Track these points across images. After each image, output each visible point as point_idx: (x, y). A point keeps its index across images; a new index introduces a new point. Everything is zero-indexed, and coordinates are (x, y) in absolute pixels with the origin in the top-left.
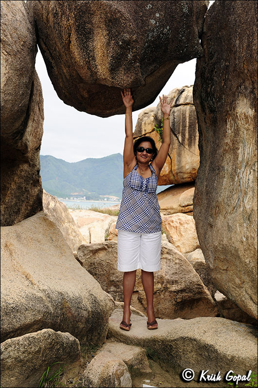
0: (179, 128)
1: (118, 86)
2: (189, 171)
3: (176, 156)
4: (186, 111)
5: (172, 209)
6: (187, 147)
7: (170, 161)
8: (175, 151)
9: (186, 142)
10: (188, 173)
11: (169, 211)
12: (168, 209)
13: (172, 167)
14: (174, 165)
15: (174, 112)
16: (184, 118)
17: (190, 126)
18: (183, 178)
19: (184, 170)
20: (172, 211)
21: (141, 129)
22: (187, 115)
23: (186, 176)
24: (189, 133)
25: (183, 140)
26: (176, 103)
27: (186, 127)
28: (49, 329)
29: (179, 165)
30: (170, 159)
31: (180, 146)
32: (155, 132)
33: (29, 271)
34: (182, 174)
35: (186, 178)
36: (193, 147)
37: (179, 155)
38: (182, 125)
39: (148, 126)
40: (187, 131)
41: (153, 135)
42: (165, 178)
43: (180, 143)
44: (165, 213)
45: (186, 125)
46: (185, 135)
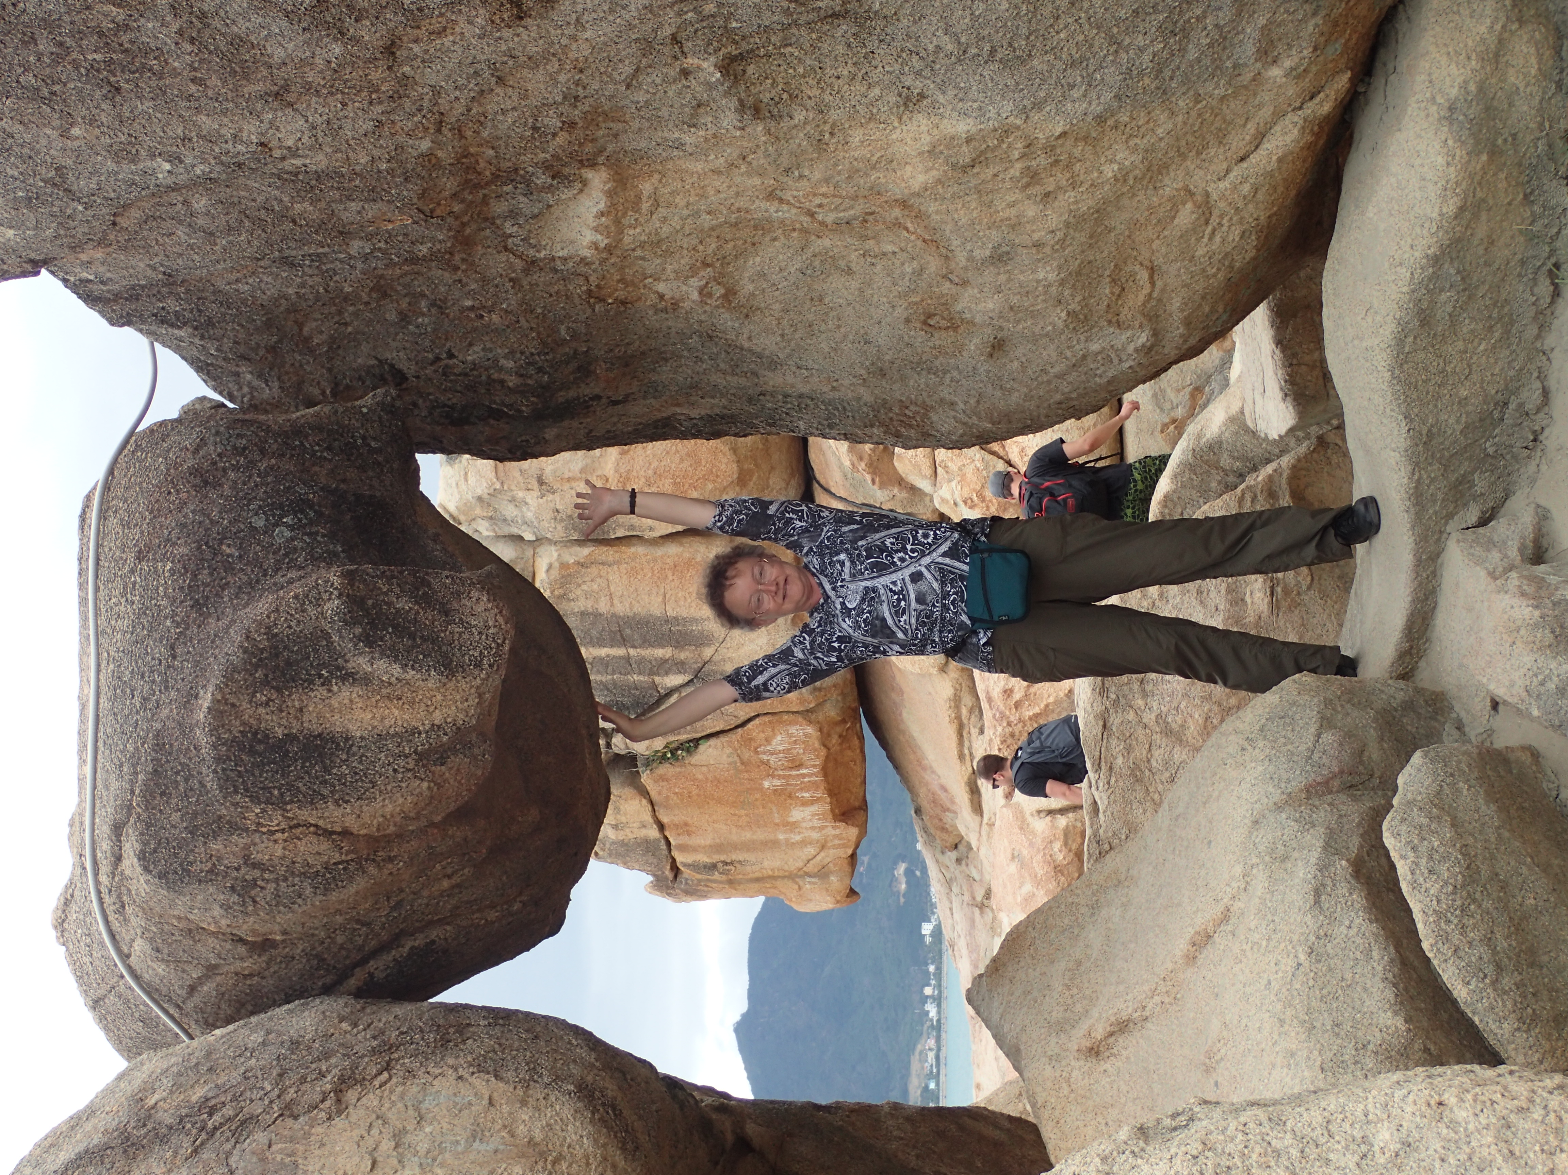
0: (635, 685)
1: (507, 647)
6: (708, 652)
7: (767, 719)
9: (686, 655)
11: (964, 711)
12: (958, 717)
13: (788, 712)
17: (624, 642)
20: (967, 700)
24: (652, 646)
25: (678, 667)
27: (628, 659)
28: (1384, 828)
30: (757, 721)
33: (1181, 946)
38: (620, 673)
39: (625, 814)
40: (646, 653)
41: (665, 791)
42: (834, 741)
43: (691, 681)
44: (974, 731)
45: (620, 658)
46: (663, 661)
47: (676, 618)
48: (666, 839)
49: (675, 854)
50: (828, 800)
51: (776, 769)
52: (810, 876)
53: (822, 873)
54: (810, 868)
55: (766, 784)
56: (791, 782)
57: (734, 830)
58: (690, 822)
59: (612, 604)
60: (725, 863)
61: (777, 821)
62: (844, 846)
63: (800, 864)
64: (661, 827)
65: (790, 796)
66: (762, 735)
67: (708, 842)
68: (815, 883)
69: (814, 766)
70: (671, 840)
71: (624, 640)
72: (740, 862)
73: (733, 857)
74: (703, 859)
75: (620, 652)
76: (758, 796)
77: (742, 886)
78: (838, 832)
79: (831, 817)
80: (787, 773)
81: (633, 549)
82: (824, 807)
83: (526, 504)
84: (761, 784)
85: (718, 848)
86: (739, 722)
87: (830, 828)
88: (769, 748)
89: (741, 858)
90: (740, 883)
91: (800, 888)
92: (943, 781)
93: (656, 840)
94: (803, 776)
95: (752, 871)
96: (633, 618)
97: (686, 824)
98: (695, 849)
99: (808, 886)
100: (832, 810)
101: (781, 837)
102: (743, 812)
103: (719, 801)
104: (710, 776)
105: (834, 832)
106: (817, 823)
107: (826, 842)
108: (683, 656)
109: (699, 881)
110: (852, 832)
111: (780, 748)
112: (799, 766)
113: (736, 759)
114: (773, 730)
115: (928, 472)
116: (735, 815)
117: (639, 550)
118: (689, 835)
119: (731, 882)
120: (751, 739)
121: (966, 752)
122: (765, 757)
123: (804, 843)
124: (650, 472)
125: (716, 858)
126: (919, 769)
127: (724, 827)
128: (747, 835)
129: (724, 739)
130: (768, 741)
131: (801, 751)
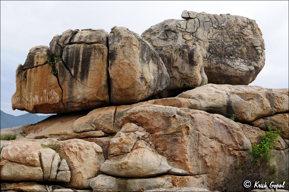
0: (72, 63)
2: (80, 101)
3: (67, 87)
4: (80, 48)
5: (66, 134)
6: (79, 79)
7: (61, 91)
8: (66, 83)
9: (79, 75)
10: (78, 103)
11: (63, 136)
13: (62, 96)
14: (65, 95)
15: (68, 49)
16: (78, 55)
17: (83, 62)
18: (73, 107)
19: (75, 100)
20: (66, 137)
21: (33, 61)
22: (81, 52)
23: (76, 105)
24: (82, 67)
25: (76, 73)
26: (70, 41)
27: (79, 62)
29: (69, 95)
30: (61, 89)
31: (71, 78)
32: (47, 65)
34: (72, 104)
35: (75, 107)
36: (85, 81)
37: (71, 86)
38: (75, 60)
39: (41, 59)
41: (46, 68)
42: (54, 106)
43: (72, 75)
44: (58, 138)
45: (79, 60)
46: (77, 69)
47: (88, 73)
48: (34, 67)
49: (30, 69)
50: (40, 104)
51: (48, 93)
52: (21, 99)
53: (21, 102)
54: (23, 99)
55: (45, 90)
56: (45, 96)
57: (34, 83)
58: (37, 73)
59: (93, 59)
60: (26, 80)
61: (35, 92)
62: (28, 107)
63: (24, 97)
64: (36, 67)
65: (41, 96)
66: (57, 90)
67: (32, 77)
68: (19, 100)
69: (48, 101)
70: (33, 69)
71: (83, 61)
72: (26, 83)
73: (27, 82)
74: (28, 75)
75: (81, 60)
76: (42, 88)
77: (19, 84)
78: (31, 106)
79: (35, 104)
80: (47, 95)
81: (106, 64)
82: (38, 103)
83: (118, 42)
84: (45, 89)
85: (30, 79)
86: (61, 85)
87: (32, 104)
88: (54, 91)
89: (27, 84)
90: (20, 83)
91: (18, 97)
92: (43, 130)
93: (34, 65)
94: (46, 99)
95: (23, 86)
96: (89, 64)
97: (37, 72)
98: (30, 73)
99: (18, 99)
100: (37, 105)
101: (31, 93)
102: (38, 85)
103: (42, 80)
104: (48, 78)
105: (31, 105)
106: (34, 101)
107: (29, 103)
109: (22, 74)
110: (31, 109)
111: (54, 94)
112: (49, 98)
113: (52, 84)
114: (58, 93)
115: (127, 130)
116: (38, 83)
117: (105, 66)
118: (34, 73)
119: (21, 81)
120: (56, 88)
121: (52, 136)
122: (52, 90)
123: (29, 98)
124: (124, 69)
125: (28, 78)
126: (46, 125)
127: (35, 81)
128: (33, 85)
129: (57, 82)
130: (56, 91)
131: (52, 99)
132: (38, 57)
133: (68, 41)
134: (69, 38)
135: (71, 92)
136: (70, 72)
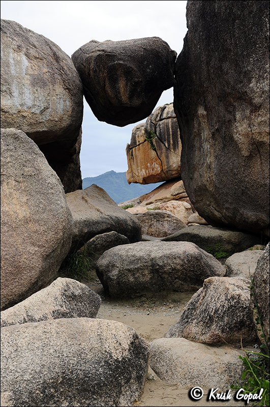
0: (165, 137)
2: (176, 168)
3: (165, 158)
4: (169, 123)
5: (166, 198)
6: (172, 150)
8: (163, 155)
10: (175, 170)
12: (163, 199)
13: (162, 167)
14: (164, 166)
15: (160, 125)
16: (168, 129)
17: (173, 134)
18: (172, 175)
19: (172, 168)
20: (166, 200)
21: (136, 141)
22: (170, 126)
23: (174, 173)
25: (169, 145)
26: (160, 118)
27: (170, 135)
28: (114, 232)
29: (168, 165)
31: (167, 150)
32: (146, 142)
33: (98, 208)
34: (171, 172)
36: (177, 150)
37: (167, 157)
38: (167, 134)
39: (141, 138)
40: (171, 138)
41: (146, 145)
43: (167, 148)
44: (161, 202)
46: (170, 142)
49: (134, 148)
50: (147, 176)
51: (152, 166)
53: (133, 177)
56: (149, 169)
57: (140, 159)
60: (133, 158)
61: (142, 167)
62: (138, 180)
63: (134, 173)
64: (139, 145)
65: (147, 169)
66: (158, 162)
67: (137, 154)
68: (131, 175)
69: (153, 173)
70: (137, 147)
73: (135, 160)
74: (134, 154)
75: (171, 134)
76: (146, 163)
78: (141, 179)
79: (144, 177)
80: (151, 168)
82: (145, 175)
84: (149, 163)
85: (136, 156)
86: (160, 157)
87: (142, 177)
90: (130, 161)
91: (130, 173)
92: (152, 197)
93: (137, 144)
94: (151, 171)
95: (132, 163)
97: (140, 150)
98: (135, 152)
101: (139, 168)
103: (145, 156)
104: (149, 153)
106: (143, 174)
107: (139, 177)
108: (171, 146)
109: (130, 153)
110: (141, 182)
111: (156, 166)
112: (153, 170)
113: (153, 158)
114: (159, 164)
116: (142, 159)
118: (138, 150)
119: (130, 159)
120: (157, 160)
121: (157, 201)
122: (154, 163)
123: (138, 172)
125: (134, 156)
127: (140, 157)
128: (139, 162)
129: (156, 155)
130: (157, 164)
131: (155, 170)
132: (138, 136)
133: (158, 118)
134: (159, 115)
135: (168, 162)
136: (165, 145)
